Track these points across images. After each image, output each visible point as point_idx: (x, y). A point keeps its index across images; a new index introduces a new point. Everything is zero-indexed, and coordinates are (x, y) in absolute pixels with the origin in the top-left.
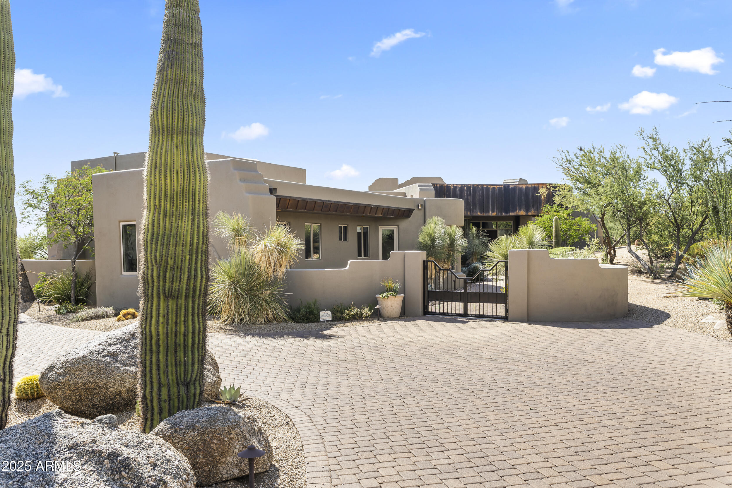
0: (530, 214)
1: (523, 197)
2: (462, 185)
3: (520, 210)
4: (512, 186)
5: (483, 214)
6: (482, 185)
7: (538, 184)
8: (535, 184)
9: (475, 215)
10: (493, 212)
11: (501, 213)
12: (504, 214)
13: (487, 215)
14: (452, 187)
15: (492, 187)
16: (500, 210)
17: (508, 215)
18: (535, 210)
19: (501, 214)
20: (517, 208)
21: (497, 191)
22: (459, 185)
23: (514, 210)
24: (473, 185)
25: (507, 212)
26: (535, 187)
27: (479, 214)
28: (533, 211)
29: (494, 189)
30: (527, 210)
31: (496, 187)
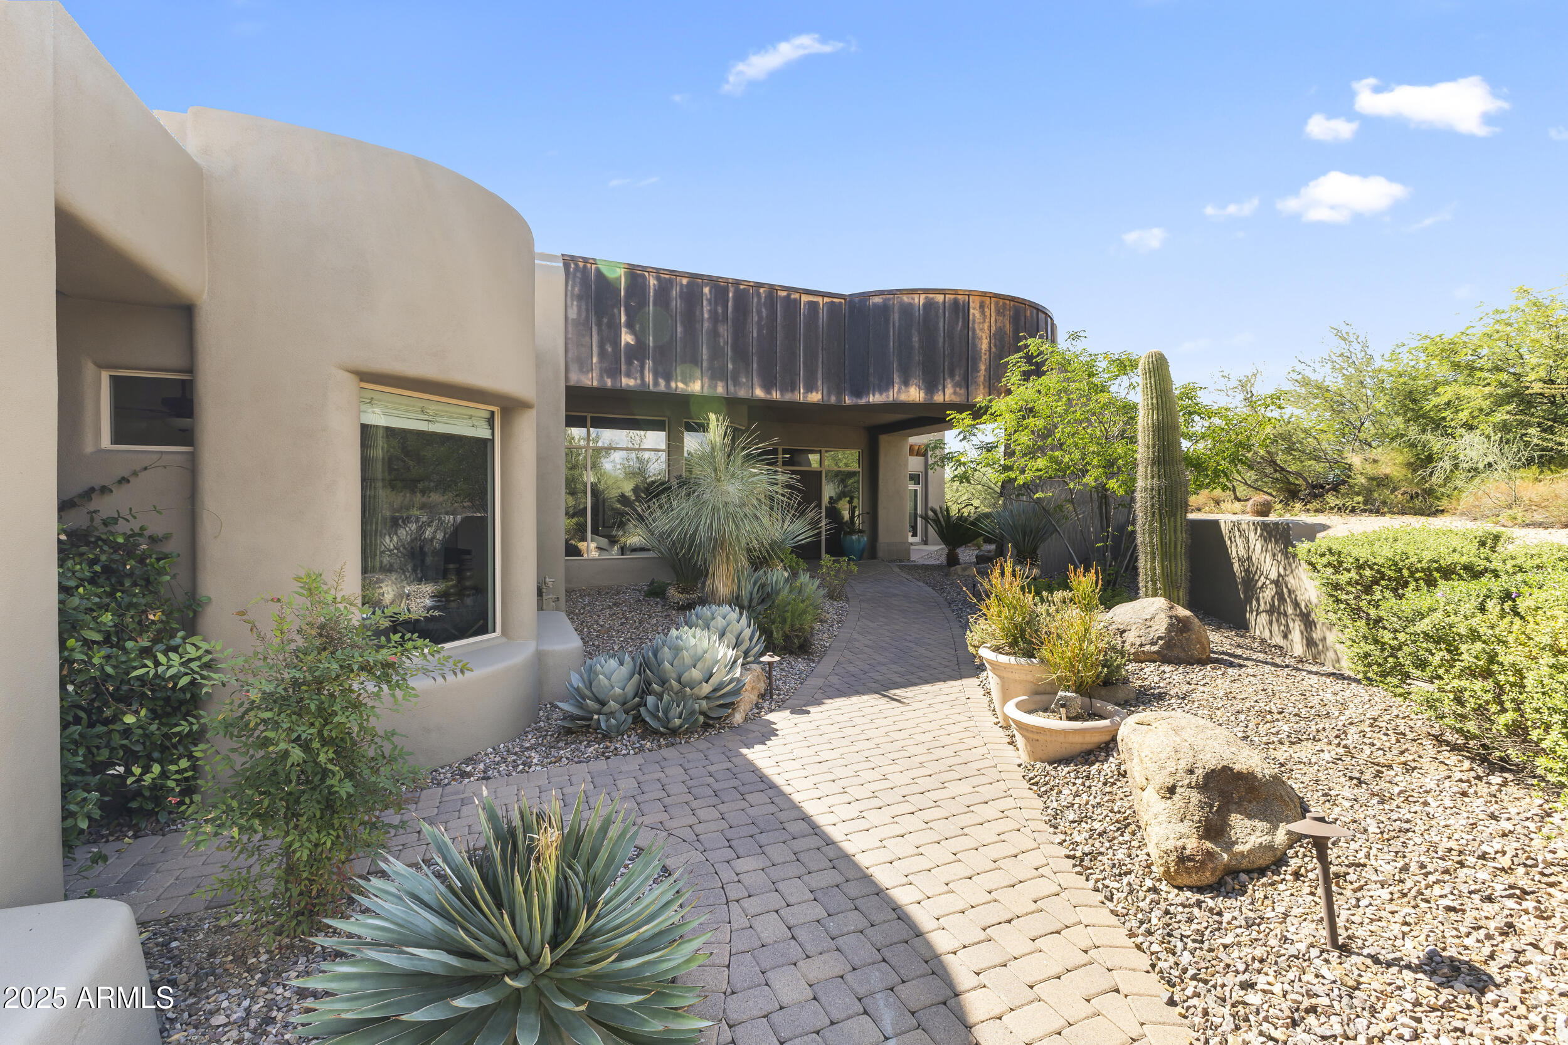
0: (939, 398)
1: (915, 339)
2: (693, 276)
3: (906, 383)
4: (877, 300)
5: (776, 395)
6: (772, 289)
7: (969, 293)
8: (956, 292)
9: (742, 393)
10: (810, 388)
11: (839, 394)
12: (848, 400)
13: (788, 397)
14: (653, 282)
15: (805, 298)
16: (836, 383)
17: (863, 401)
18: (956, 385)
19: (839, 399)
20: (896, 379)
21: (823, 316)
22: (682, 275)
23: (885, 384)
24: (737, 283)
25: (858, 394)
26: (956, 302)
27: (759, 393)
28: (949, 390)
29: (813, 306)
30: (931, 386)
31: (819, 299)
